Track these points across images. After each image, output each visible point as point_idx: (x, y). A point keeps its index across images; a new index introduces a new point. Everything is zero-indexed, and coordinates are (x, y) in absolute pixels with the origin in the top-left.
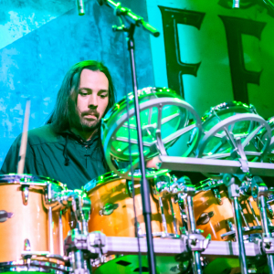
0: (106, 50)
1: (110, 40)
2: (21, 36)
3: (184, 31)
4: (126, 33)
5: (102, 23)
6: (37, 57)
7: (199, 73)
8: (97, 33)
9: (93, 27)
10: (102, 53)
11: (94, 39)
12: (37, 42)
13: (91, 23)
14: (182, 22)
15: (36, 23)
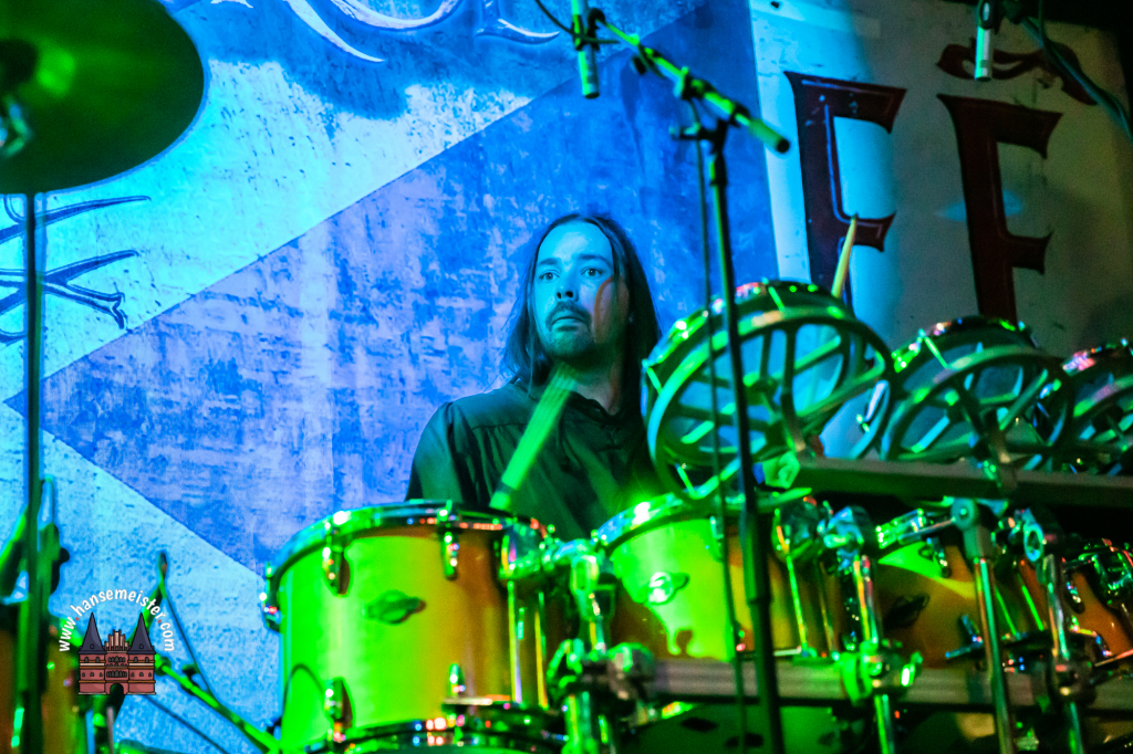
0: (652, 184)
1: (664, 159)
2: (440, 150)
3: (851, 138)
4: (705, 144)
5: (643, 116)
6: (480, 202)
7: (888, 241)
8: (631, 142)
9: (621, 125)
10: (644, 193)
11: (624, 157)
12: (481, 166)
13: (614, 116)
14: (847, 114)
15: (478, 117)
